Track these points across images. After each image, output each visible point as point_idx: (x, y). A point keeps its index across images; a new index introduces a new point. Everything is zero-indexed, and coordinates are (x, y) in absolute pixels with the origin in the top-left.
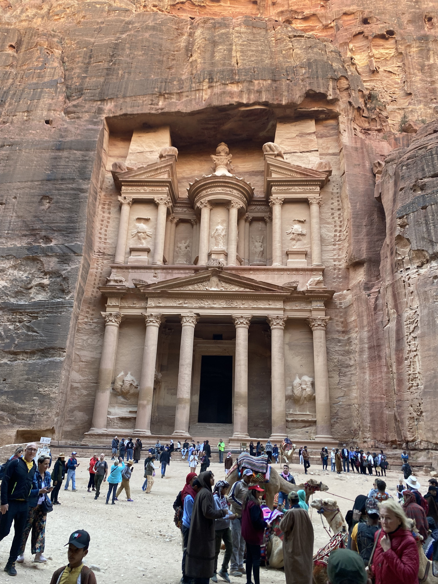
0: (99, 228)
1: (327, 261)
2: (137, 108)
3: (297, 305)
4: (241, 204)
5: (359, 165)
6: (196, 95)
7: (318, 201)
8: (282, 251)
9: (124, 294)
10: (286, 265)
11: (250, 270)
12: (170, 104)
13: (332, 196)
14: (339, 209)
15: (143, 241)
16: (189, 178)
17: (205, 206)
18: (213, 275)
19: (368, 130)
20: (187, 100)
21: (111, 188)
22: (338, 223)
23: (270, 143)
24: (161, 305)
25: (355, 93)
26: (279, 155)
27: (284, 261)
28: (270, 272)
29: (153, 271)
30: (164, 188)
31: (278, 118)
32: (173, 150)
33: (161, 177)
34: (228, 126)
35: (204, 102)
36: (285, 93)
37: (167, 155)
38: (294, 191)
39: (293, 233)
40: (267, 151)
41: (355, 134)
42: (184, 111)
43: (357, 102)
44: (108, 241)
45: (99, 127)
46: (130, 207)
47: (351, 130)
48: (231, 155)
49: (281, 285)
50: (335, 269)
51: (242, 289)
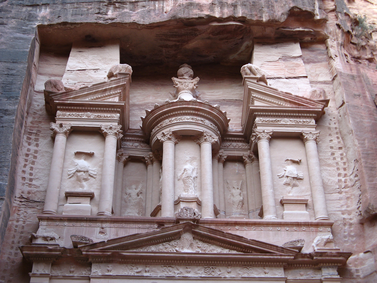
0: (23, 165)
1: (334, 214)
2: (80, 17)
3: (302, 273)
4: (216, 139)
5: (359, 96)
6: (155, 6)
7: (314, 137)
8: (275, 200)
9: (57, 257)
10: (283, 218)
11: (236, 224)
12: (123, 14)
13: (330, 132)
14: (340, 148)
15: (84, 183)
16: (141, 105)
17: (169, 139)
18: (185, 231)
19: (359, 58)
20: (144, 11)
21: (40, 113)
22: (341, 165)
23: (249, 65)
24: (111, 274)
25: (341, 16)
26: (262, 79)
27: (280, 212)
28: (263, 228)
29: (99, 224)
30: (114, 115)
31: (255, 38)
32: (126, 68)
33: (110, 100)
34: (193, 44)
35: (165, 14)
36: (265, 9)
37: (120, 74)
38: (284, 123)
39: (287, 177)
40: (246, 74)
41: (347, 62)
42: (141, 23)
43: (345, 25)
44: (34, 182)
45: (30, 36)
46: (67, 138)
47: (342, 56)
48: (197, 79)
49: (280, 245)
50: (345, 225)
51: (226, 251)
